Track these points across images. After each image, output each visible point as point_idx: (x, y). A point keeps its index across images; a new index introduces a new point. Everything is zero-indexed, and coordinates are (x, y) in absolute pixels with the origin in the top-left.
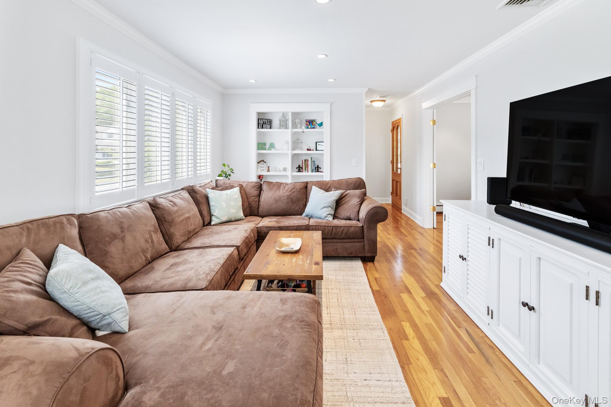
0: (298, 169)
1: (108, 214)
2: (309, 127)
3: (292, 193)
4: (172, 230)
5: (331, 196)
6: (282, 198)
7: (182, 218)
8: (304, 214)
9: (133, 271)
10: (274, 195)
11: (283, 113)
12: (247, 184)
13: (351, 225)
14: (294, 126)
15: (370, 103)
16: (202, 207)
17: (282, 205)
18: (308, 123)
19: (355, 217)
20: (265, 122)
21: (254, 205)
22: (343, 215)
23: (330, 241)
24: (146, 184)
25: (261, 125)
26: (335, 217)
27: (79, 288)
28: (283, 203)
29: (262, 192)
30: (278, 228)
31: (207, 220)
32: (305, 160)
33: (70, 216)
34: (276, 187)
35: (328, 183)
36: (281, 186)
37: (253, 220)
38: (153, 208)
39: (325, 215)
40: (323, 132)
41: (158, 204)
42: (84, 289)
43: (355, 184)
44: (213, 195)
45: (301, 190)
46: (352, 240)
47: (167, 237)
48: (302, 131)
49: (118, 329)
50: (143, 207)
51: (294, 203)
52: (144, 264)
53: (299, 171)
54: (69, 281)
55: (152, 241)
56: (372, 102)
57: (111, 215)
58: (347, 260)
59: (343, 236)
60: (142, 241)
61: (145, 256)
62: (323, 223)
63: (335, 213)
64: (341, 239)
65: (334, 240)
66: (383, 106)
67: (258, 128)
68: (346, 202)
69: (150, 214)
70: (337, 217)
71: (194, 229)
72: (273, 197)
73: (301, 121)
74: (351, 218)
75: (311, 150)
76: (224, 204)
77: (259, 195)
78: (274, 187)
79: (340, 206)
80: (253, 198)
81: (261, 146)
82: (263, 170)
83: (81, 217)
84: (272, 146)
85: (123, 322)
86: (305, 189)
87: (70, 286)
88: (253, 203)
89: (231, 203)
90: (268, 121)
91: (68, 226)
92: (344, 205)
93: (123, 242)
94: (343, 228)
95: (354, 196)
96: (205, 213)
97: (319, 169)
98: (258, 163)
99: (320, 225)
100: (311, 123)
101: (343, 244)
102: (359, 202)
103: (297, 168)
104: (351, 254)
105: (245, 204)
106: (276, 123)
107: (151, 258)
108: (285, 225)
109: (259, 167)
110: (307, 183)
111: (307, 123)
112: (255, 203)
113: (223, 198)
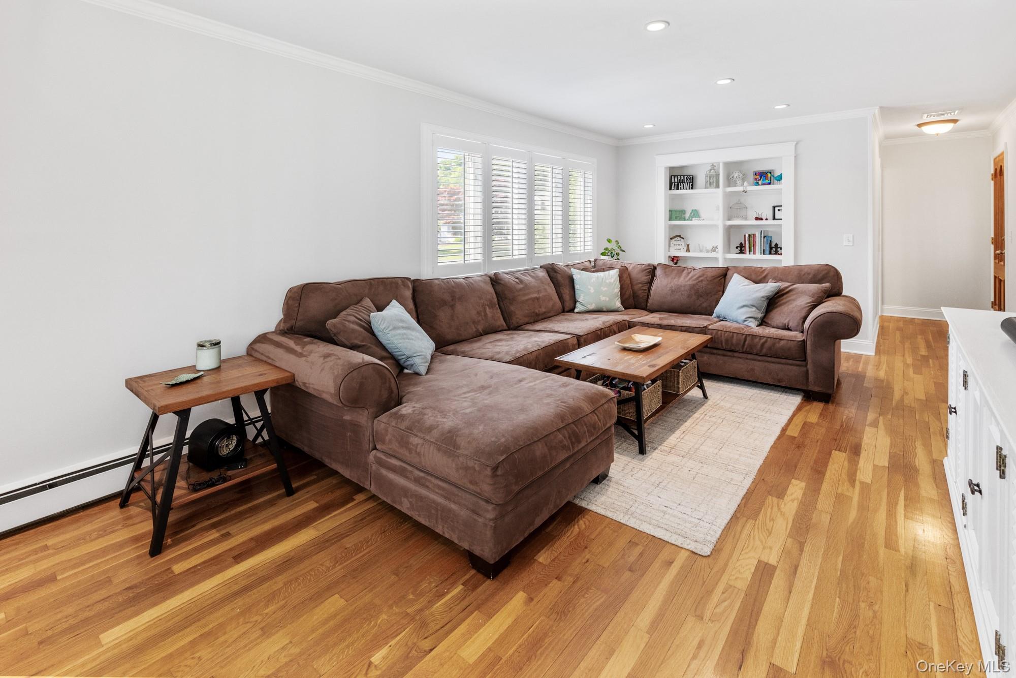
0: (739, 248)
1: (442, 283)
2: (760, 182)
3: (699, 282)
4: (512, 308)
5: (759, 290)
6: (682, 289)
7: (527, 298)
8: (714, 315)
9: (461, 338)
10: (670, 283)
11: (713, 165)
12: (635, 266)
13: (782, 337)
14: (730, 182)
15: (917, 127)
16: (562, 289)
17: (680, 299)
18: (758, 177)
19: (797, 326)
20: (683, 180)
21: (642, 295)
22: (778, 321)
23: (740, 355)
24: (494, 259)
25: (675, 185)
26: (763, 322)
27: (390, 331)
28: (682, 295)
29: (655, 278)
30: (659, 326)
31: (568, 305)
32: (750, 236)
33: (405, 279)
34: (675, 272)
35: (764, 270)
36: (683, 271)
37: (634, 313)
38: (494, 283)
39: (743, 318)
40: (781, 189)
41: (499, 279)
42: (393, 332)
43: (815, 275)
44: (579, 276)
45: (715, 279)
46: (783, 361)
47: (506, 315)
48: (743, 190)
49: (417, 371)
50: (481, 281)
51: (701, 296)
52: (475, 335)
53: (741, 252)
54: (383, 323)
55: (486, 315)
56: (919, 125)
57: (444, 283)
58: (776, 390)
59: (764, 351)
60: (474, 312)
61: (476, 328)
62: (731, 328)
63: (764, 317)
64: (761, 356)
65: (750, 356)
66: (952, 129)
67: (670, 189)
68: (786, 302)
69: (490, 289)
70: (768, 324)
71: (545, 313)
72: (668, 286)
73: (744, 175)
74: (789, 327)
75: (762, 219)
76: (592, 288)
77: (651, 282)
78: (672, 271)
79: (776, 308)
80: (641, 285)
81: (675, 214)
82: (680, 249)
83: (416, 282)
84: (695, 214)
85: (422, 367)
86: (722, 278)
87: (384, 327)
88: (640, 292)
89: (602, 288)
90: (687, 178)
91: (402, 286)
92: (783, 307)
93: (453, 309)
94: (765, 339)
95: (803, 293)
96: (567, 297)
97: (779, 249)
98: (671, 239)
99: (724, 330)
100: (764, 177)
101: (766, 364)
102: (810, 303)
103: (737, 248)
104: (779, 381)
105: (627, 291)
106: (701, 180)
107: (483, 330)
108: (670, 324)
109: (672, 245)
110: (728, 269)
111: (756, 177)
112: (643, 292)
113: (592, 281)
